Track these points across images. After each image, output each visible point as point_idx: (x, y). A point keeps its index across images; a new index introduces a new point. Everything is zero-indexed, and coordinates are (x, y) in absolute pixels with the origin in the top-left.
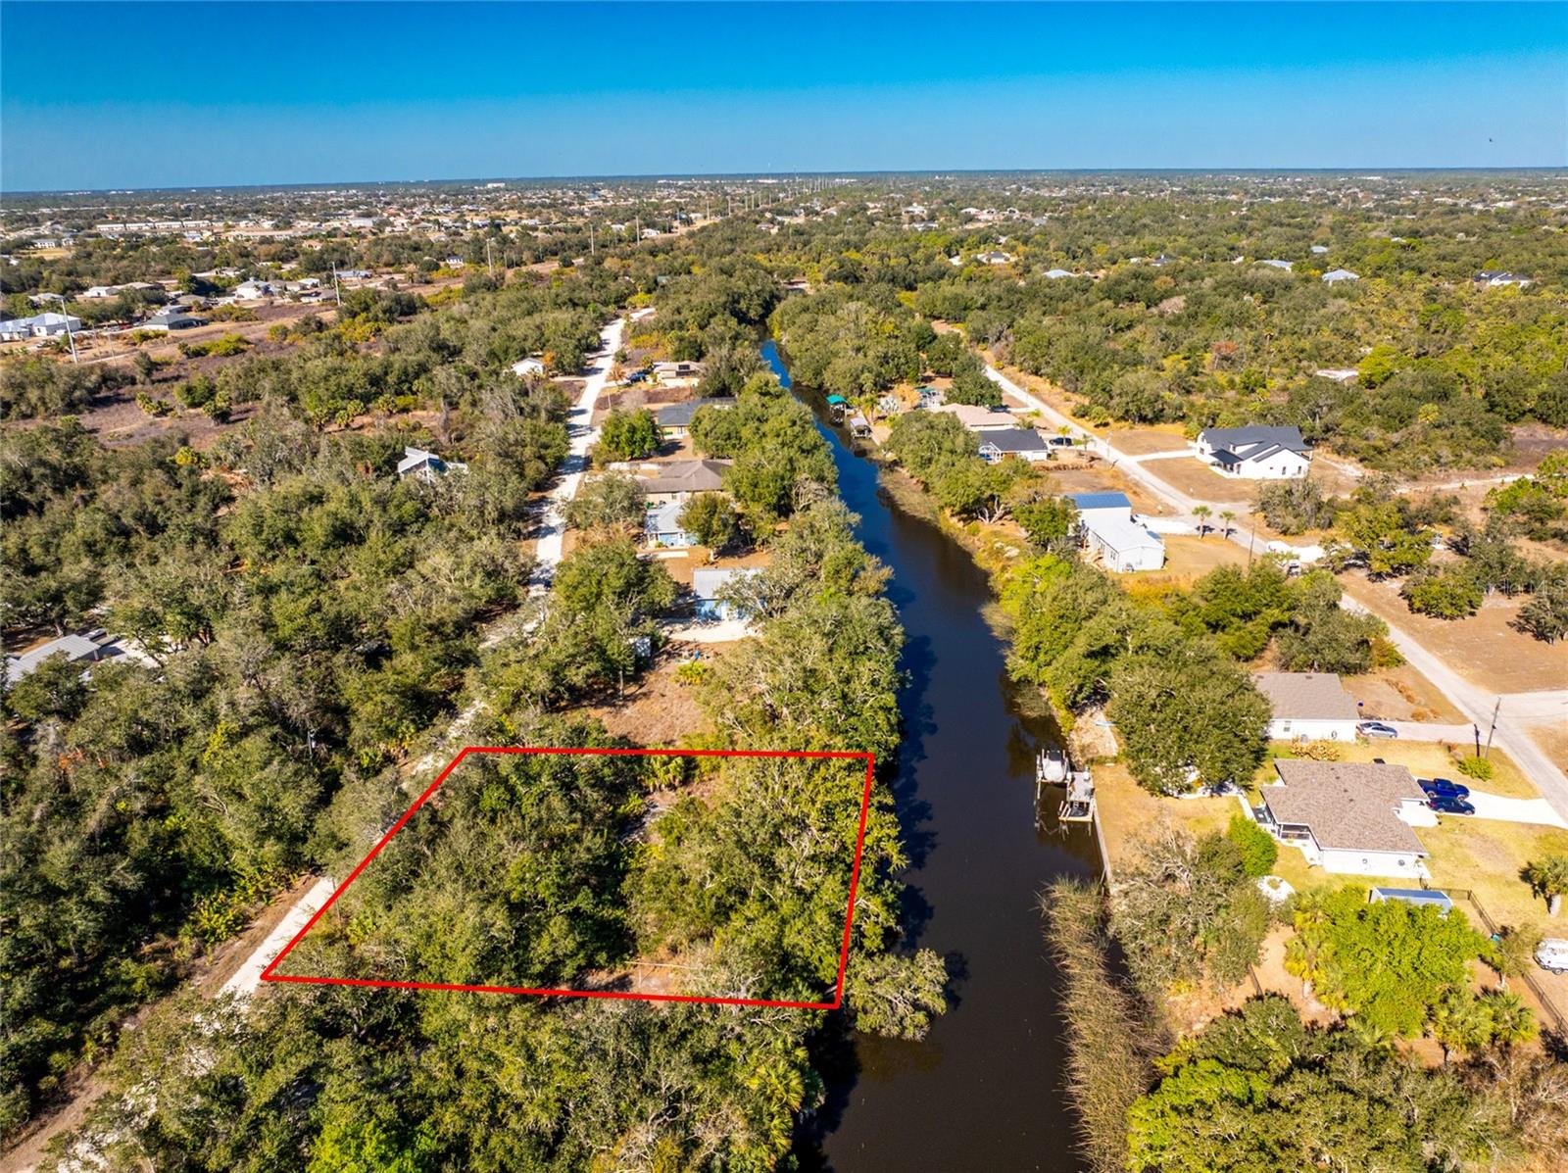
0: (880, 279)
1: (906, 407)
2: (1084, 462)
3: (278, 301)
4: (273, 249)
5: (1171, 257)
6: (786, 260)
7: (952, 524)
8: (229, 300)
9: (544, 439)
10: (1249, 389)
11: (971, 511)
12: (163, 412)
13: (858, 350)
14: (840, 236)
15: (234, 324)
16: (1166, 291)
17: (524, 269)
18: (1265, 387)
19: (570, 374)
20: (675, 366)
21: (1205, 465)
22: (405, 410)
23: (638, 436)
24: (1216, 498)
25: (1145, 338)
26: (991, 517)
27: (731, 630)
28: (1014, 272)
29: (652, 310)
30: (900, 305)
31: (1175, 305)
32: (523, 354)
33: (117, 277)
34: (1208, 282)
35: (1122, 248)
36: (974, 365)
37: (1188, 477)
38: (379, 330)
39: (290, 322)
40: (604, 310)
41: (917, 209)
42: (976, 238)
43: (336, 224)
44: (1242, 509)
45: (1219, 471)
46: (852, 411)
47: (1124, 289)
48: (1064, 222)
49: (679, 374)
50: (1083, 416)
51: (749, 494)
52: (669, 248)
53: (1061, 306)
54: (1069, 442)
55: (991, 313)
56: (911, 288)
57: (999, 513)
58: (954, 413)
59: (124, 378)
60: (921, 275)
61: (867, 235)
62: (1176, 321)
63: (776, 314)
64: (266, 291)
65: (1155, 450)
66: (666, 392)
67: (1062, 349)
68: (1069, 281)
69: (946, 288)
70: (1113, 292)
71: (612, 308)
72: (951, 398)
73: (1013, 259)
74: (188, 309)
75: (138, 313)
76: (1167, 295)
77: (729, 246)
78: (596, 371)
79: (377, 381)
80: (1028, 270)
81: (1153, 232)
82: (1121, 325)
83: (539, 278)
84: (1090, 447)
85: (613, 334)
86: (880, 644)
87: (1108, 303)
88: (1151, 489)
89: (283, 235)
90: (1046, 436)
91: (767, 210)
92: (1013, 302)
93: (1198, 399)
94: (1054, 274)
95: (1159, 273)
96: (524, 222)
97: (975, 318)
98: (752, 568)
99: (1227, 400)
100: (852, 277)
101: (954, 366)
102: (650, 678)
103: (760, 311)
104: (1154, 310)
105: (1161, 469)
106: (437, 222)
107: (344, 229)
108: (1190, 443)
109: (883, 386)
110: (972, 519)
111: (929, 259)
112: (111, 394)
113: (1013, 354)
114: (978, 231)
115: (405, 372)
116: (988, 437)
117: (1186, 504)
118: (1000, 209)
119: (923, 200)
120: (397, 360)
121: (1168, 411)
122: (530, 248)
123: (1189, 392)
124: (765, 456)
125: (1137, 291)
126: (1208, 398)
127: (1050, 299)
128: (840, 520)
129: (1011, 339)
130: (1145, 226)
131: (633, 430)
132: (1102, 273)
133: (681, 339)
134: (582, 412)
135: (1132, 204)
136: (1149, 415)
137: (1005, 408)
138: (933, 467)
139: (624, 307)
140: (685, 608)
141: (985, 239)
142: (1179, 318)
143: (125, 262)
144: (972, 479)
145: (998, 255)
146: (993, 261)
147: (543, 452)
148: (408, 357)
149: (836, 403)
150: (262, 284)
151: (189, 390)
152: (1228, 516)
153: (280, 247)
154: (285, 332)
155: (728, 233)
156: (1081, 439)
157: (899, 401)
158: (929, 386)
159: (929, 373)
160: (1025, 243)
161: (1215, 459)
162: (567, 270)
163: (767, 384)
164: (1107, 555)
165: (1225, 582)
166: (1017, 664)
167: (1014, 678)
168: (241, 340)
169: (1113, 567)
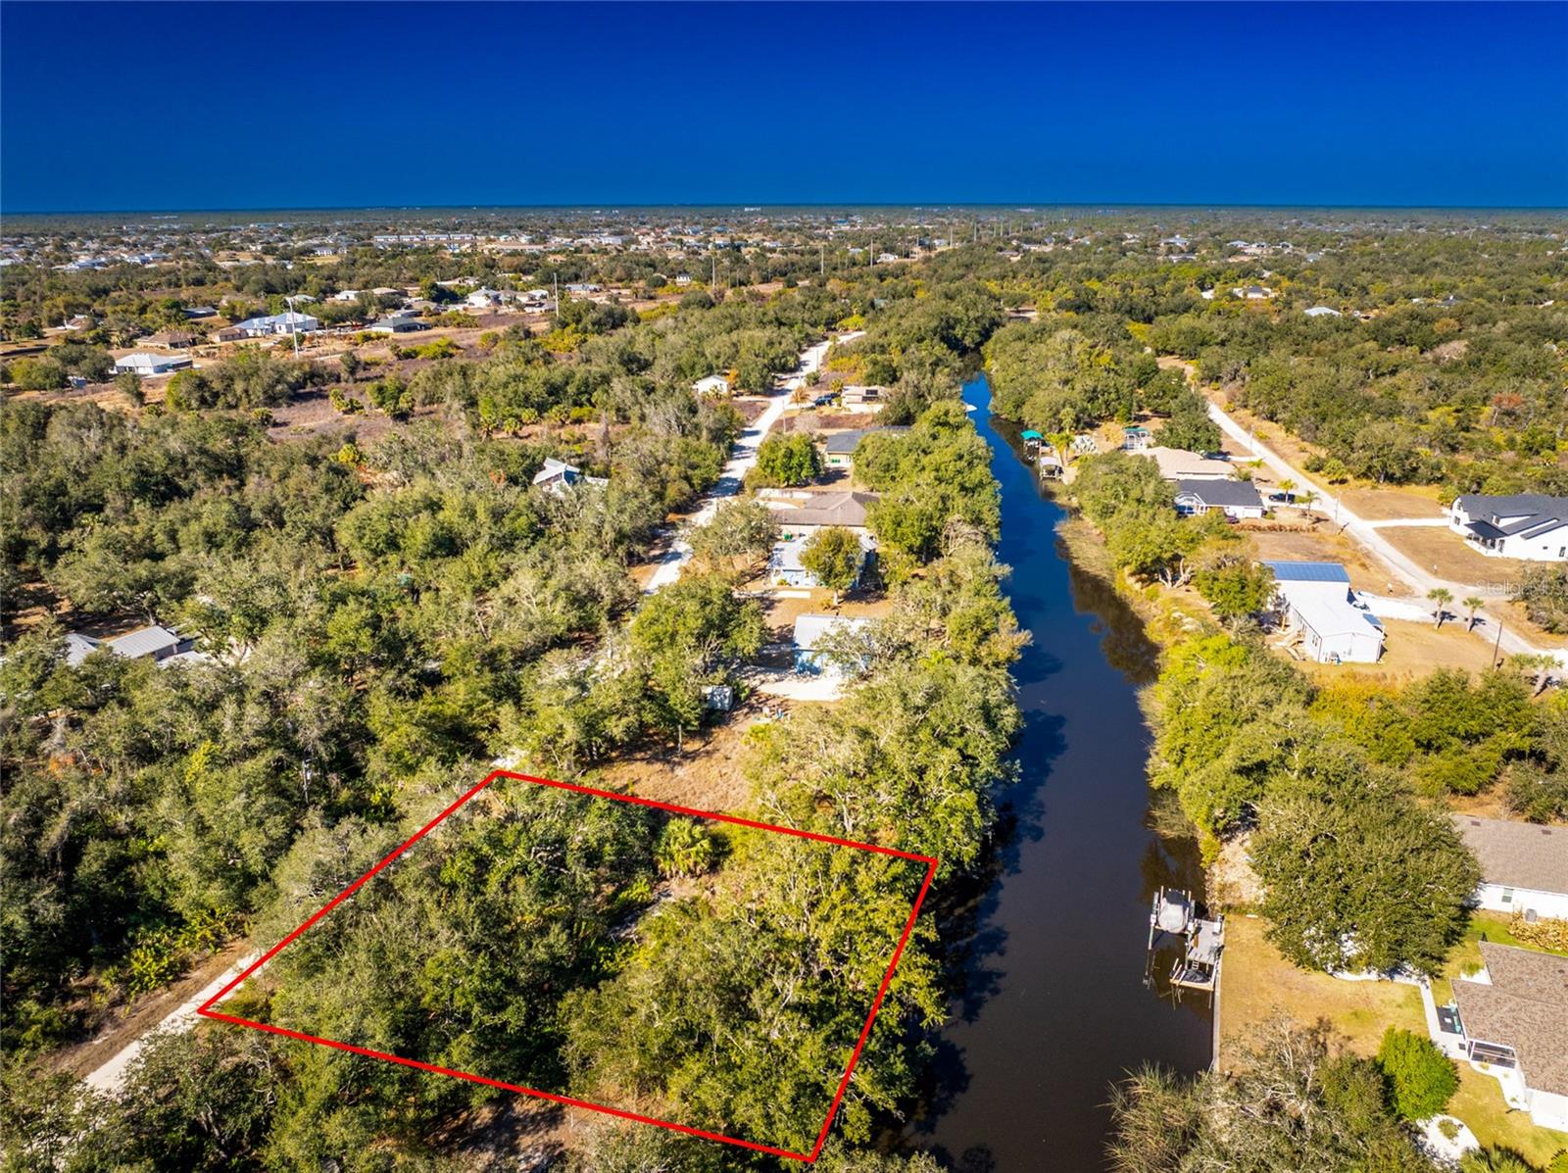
0: (1115, 310)
1: (1108, 447)
2: (1306, 523)
3: (503, 310)
4: (519, 261)
5: (1462, 298)
6: (1020, 287)
7: (1128, 585)
8: (460, 307)
9: (694, 459)
10: (1532, 450)
11: (1151, 571)
12: (352, 409)
13: (1066, 382)
14: (1082, 265)
15: (455, 330)
16: (1446, 335)
17: (747, 289)
18: (1554, 448)
19: (756, 394)
20: (863, 390)
21: (1459, 538)
22: (578, 421)
23: (797, 462)
24: (1465, 580)
25: (1409, 386)
26: (1174, 580)
28: (1272, 308)
29: (863, 333)
30: (1130, 338)
31: (1454, 350)
32: (710, 372)
33: (368, 282)
34: (1502, 326)
35: (1404, 287)
36: (1196, 405)
37: (1434, 551)
38: (584, 341)
39: (503, 330)
40: (811, 330)
41: (1179, 241)
42: (1237, 271)
43: (586, 241)
44: (1498, 596)
45: (1475, 546)
46: (1046, 449)
47: (1394, 331)
48: (1341, 259)
49: (865, 399)
50: (1317, 470)
51: (892, 533)
52: (900, 272)
53: (1315, 345)
54: (1292, 498)
55: (1229, 350)
56: (1149, 320)
57: (1184, 577)
58: (1156, 457)
59: (331, 375)
60: (1162, 307)
61: (1115, 265)
62: (1455, 367)
63: (989, 346)
64: (496, 299)
65: (1398, 515)
66: (848, 417)
67: (1303, 393)
68: (1330, 319)
69: (1186, 321)
70: (1382, 335)
71: (820, 330)
72: (1161, 441)
73: (1273, 295)
74: (419, 314)
75: (371, 316)
76: (1446, 339)
77: (960, 271)
78: (783, 392)
79: (558, 391)
80: (1288, 305)
81: (1446, 271)
82: (1383, 370)
83: (760, 297)
84: (1315, 506)
85: (814, 358)
87: (1372, 345)
88: (1385, 561)
89: (534, 249)
90: (1266, 491)
91: (1014, 238)
92: (1260, 336)
93: (1464, 459)
94: (1314, 312)
95: (1442, 314)
96: (766, 244)
97: (1210, 355)
99: (1502, 462)
100: (1083, 305)
101: (1173, 405)
102: (720, 734)
103: (978, 338)
104: (1429, 355)
105: (1403, 540)
106: (681, 242)
107: (592, 246)
108: (1445, 510)
109: (1086, 423)
110: (1152, 581)
111: (1178, 290)
112: (313, 389)
113: (1246, 395)
114: (1242, 263)
115: (587, 383)
116: (1189, 487)
117: (1423, 581)
118: (1271, 243)
119: (1187, 232)
120: (580, 370)
121: (1422, 470)
122: (759, 268)
123: (1454, 449)
124: (914, 491)
125: (1417, 333)
126: (1478, 458)
127: (1303, 338)
128: (985, 571)
129: (1248, 378)
130: (1436, 264)
131: (792, 455)
132: (1372, 314)
133: (879, 363)
134: (756, 433)
135: (1426, 241)
136: (1399, 473)
137: (1224, 456)
138: (1115, 517)
139: (835, 330)
140: (786, 656)
141: (1246, 273)
142: (1458, 364)
143: (380, 269)
144: (1154, 535)
145: (1257, 289)
146: (1250, 296)
147: (691, 472)
148: (594, 368)
149: (1031, 439)
150: (492, 293)
151: (380, 390)
152: (1474, 603)
153: (523, 259)
154: (496, 339)
155: (966, 258)
156: (1305, 495)
157: (1102, 440)
158: (1142, 425)
159: (1146, 412)
160: (1291, 278)
161: (1471, 531)
162: (790, 291)
163: (946, 413)
164: (1308, 639)
165: (1445, 690)
166: (1160, 768)
167: (1156, 784)
168: (450, 345)
169: (1314, 654)
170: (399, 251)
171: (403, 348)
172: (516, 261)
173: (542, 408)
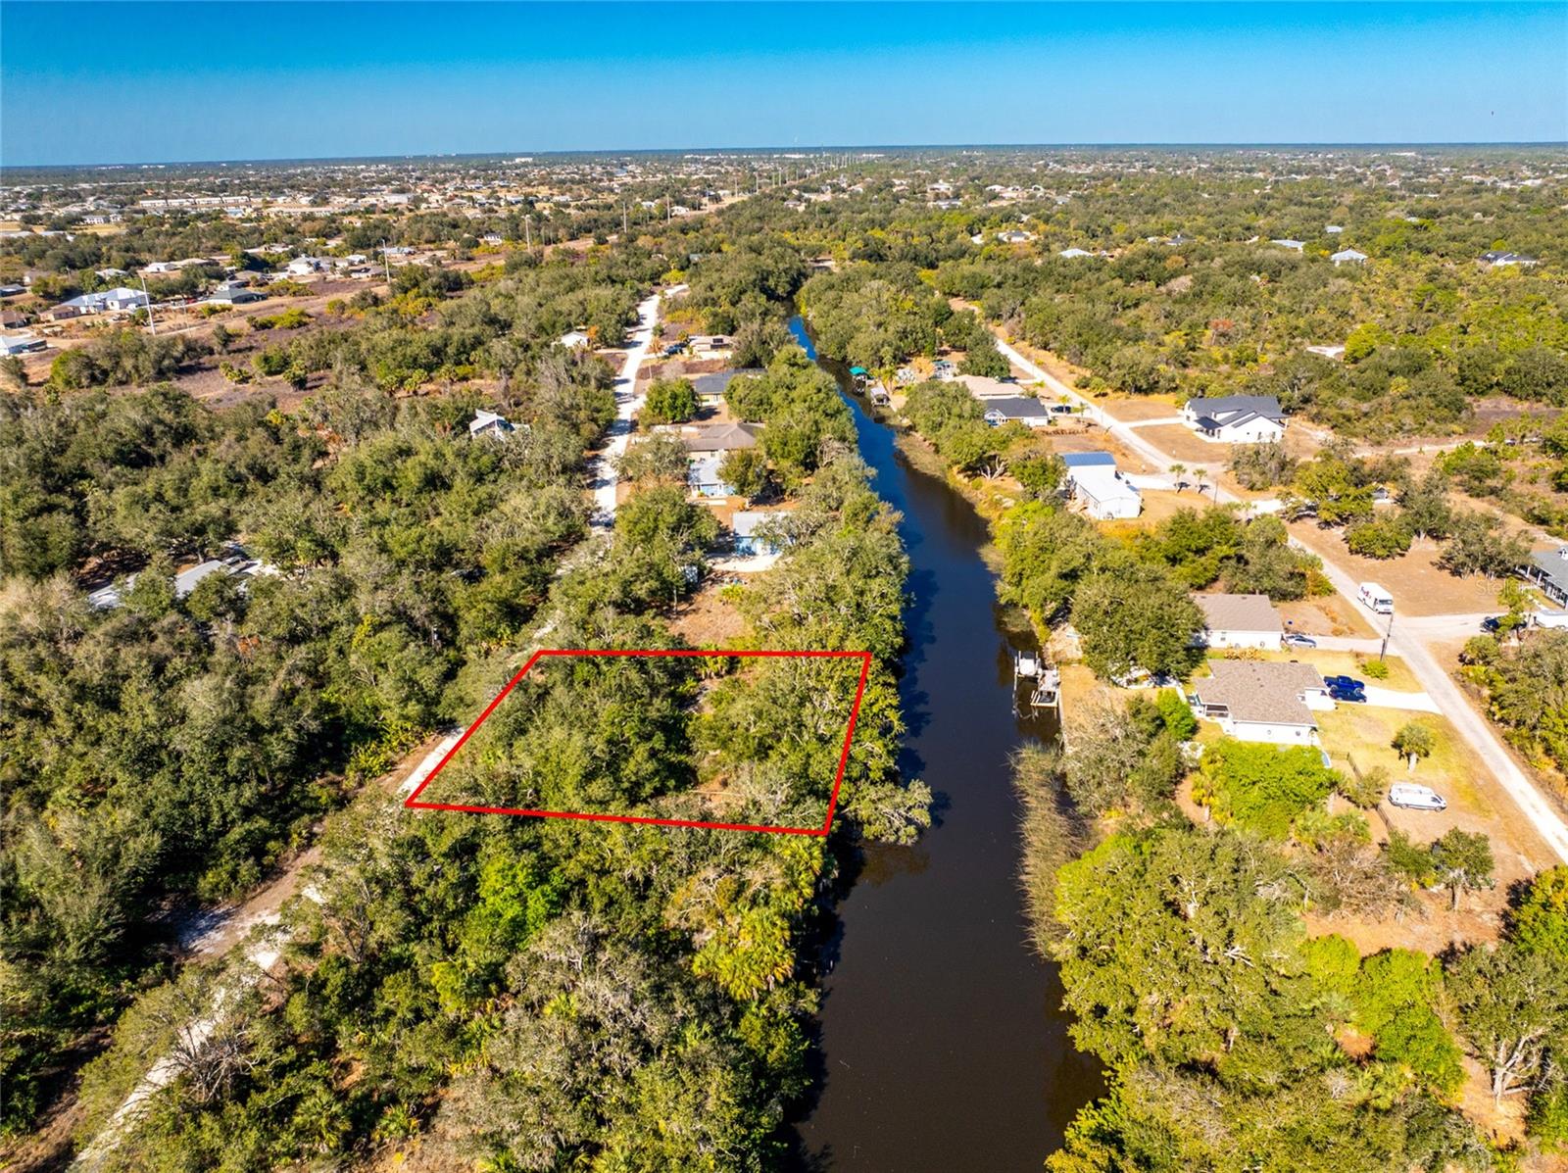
0: (903, 257)
1: (923, 377)
2: (1081, 427)
3: (331, 277)
4: (317, 225)
5: (1187, 236)
6: (812, 238)
7: (958, 480)
8: (283, 276)
9: (596, 404)
10: (1240, 363)
11: (974, 469)
12: (245, 379)
13: (880, 325)
14: (865, 215)
15: (292, 299)
16: (1176, 271)
17: (561, 246)
18: (1256, 361)
19: (612, 346)
20: (710, 339)
21: (1189, 432)
22: (465, 379)
23: (679, 402)
24: (1196, 459)
25: (1149, 316)
26: (992, 474)
27: (764, 561)
28: (1033, 250)
29: (685, 286)
30: (921, 283)
31: (1182, 284)
32: (569, 328)
33: (173, 253)
34: (1218, 262)
35: (1141, 227)
36: (987, 340)
37: (1173, 441)
38: (430, 305)
39: (347, 297)
41: (943, 186)
42: (998, 217)
43: (371, 200)
44: (1217, 469)
45: (1202, 436)
46: (872, 382)
47: (1135, 269)
48: (1086, 200)
49: (713, 347)
50: (1084, 387)
51: (780, 452)
52: (699, 225)
53: (1074, 284)
54: (1068, 409)
55: (1006, 291)
56: (932, 266)
57: (1000, 470)
58: (964, 383)
59: (203, 348)
60: (942, 253)
61: (892, 214)
62: (1183, 299)
63: (803, 291)
65: (1146, 417)
66: (702, 363)
67: (1069, 325)
68: (1083, 261)
69: (965, 267)
70: (1126, 272)
71: (647, 285)
72: (964, 370)
73: (1033, 238)
74: (246, 284)
75: (201, 289)
76: (1174, 275)
77: (757, 224)
78: (636, 344)
79: (438, 352)
80: (1047, 248)
81: (1173, 212)
82: (1128, 303)
83: (576, 255)
84: (1086, 414)
85: (649, 309)
86: (889, 569)
87: (1118, 282)
88: (1139, 451)
89: (322, 211)
90: (1048, 405)
91: (794, 187)
92: (1029, 280)
93: (1192, 372)
94: (1069, 253)
95: (1171, 252)
96: (556, 198)
97: (991, 296)
98: (783, 512)
99: (1220, 374)
100: (875, 255)
101: (968, 341)
102: (698, 598)
103: (788, 288)
104: (1163, 289)
105: (1151, 435)
106: (471, 199)
107: (381, 205)
108: (1179, 412)
109: (902, 359)
110: (976, 475)
111: (951, 238)
112: (193, 363)
113: (1023, 329)
114: (1002, 209)
115: (463, 344)
116: (994, 405)
117: (1164, 462)
118: (1025, 186)
119: (949, 177)
120: (455, 332)
121: (1162, 382)
122: (565, 226)
123: (1185, 366)
124: (793, 419)
125: (1150, 270)
126: (1202, 371)
127: (1063, 278)
128: (858, 473)
129: (1023, 315)
130: (1166, 205)
131: (675, 397)
132: (1117, 252)
133: (715, 315)
134: (626, 381)
135: (1156, 182)
136: (1146, 386)
137: (1013, 380)
138: (943, 430)
139: (658, 284)
140: (725, 544)
141: (1008, 218)
142: (1185, 296)
143: (178, 239)
144: (976, 440)
145: (1019, 233)
146: (1014, 239)
147: (596, 415)
148: (461, 331)
149: (858, 375)
150: (313, 260)
151: (266, 360)
152: (1201, 472)
153: (324, 223)
154: (343, 307)
155: (757, 210)
156: (1078, 406)
157: (917, 372)
158: (945, 359)
159: (945, 347)
160: (1046, 222)
161: (1199, 426)
163: (795, 356)
164: (1091, 507)
165: (1182, 523)
166: (1005, 590)
167: (1003, 601)
168: (300, 313)
169: (1094, 514)
171: (259, 320)
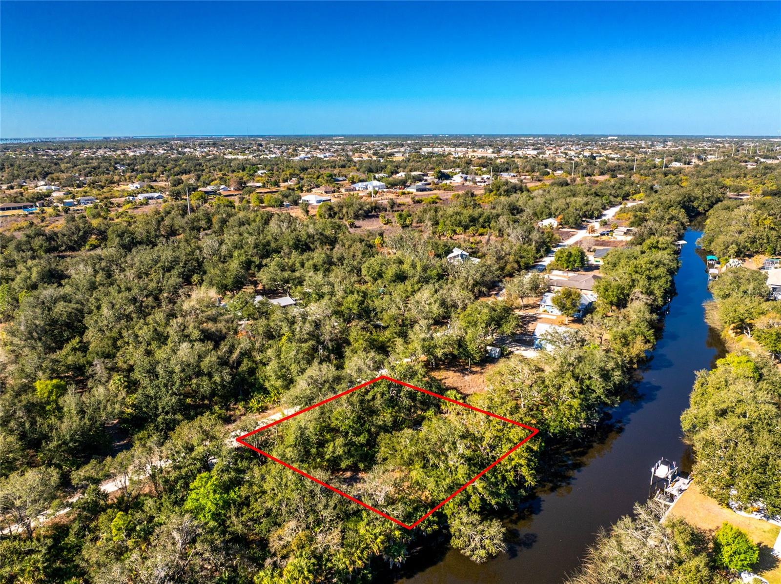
3: (467, 184)
4: (483, 161)
15: (442, 192)
17: (592, 177)
19: (572, 228)
20: (626, 229)
29: (643, 202)
32: (551, 216)
49: (625, 233)
64: (466, 179)
66: (613, 242)
71: (619, 199)
78: (586, 228)
85: (610, 214)
89: (493, 156)
107: (521, 155)
110: (741, 333)
112: (374, 214)
122: (601, 168)
133: (636, 216)
134: (563, 246)
139: (627, 200)
143: (420, 164)
149: (711, 260)
150: (464, 176)
154: (458, 197)
162: (611, 179)
168: (437, 198)
170: (431, 155)
171: (417, 199)
172: (480, 161)
173: (466, 228)
